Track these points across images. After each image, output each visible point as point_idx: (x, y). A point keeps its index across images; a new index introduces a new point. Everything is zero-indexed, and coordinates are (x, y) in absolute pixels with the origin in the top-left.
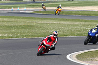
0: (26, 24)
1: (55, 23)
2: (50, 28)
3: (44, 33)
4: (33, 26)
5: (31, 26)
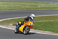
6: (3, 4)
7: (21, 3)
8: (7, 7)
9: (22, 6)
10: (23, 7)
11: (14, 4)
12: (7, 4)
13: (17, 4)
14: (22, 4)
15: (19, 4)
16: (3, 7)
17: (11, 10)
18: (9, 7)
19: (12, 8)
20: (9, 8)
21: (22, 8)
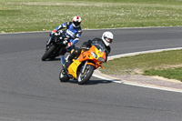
0: (5, 8)
1: (58, 4)
2: (50, 15)
3: (37, 23)
4: (17, 11)
5: (14, 11)
6: (113, 8)
7: (169, 6)
8: (124, 17)
9: (171, 15)
10: (174, 17)
11: (149, 8)
12: (125, 8)
13: (158, 8)
14: (172, 9)
15: (164, 9)
16: (112, 17)
17: (136, 26)
18: (133, 17)
19: (140, 21)
20: (134, 21)
21: (171, 19)
